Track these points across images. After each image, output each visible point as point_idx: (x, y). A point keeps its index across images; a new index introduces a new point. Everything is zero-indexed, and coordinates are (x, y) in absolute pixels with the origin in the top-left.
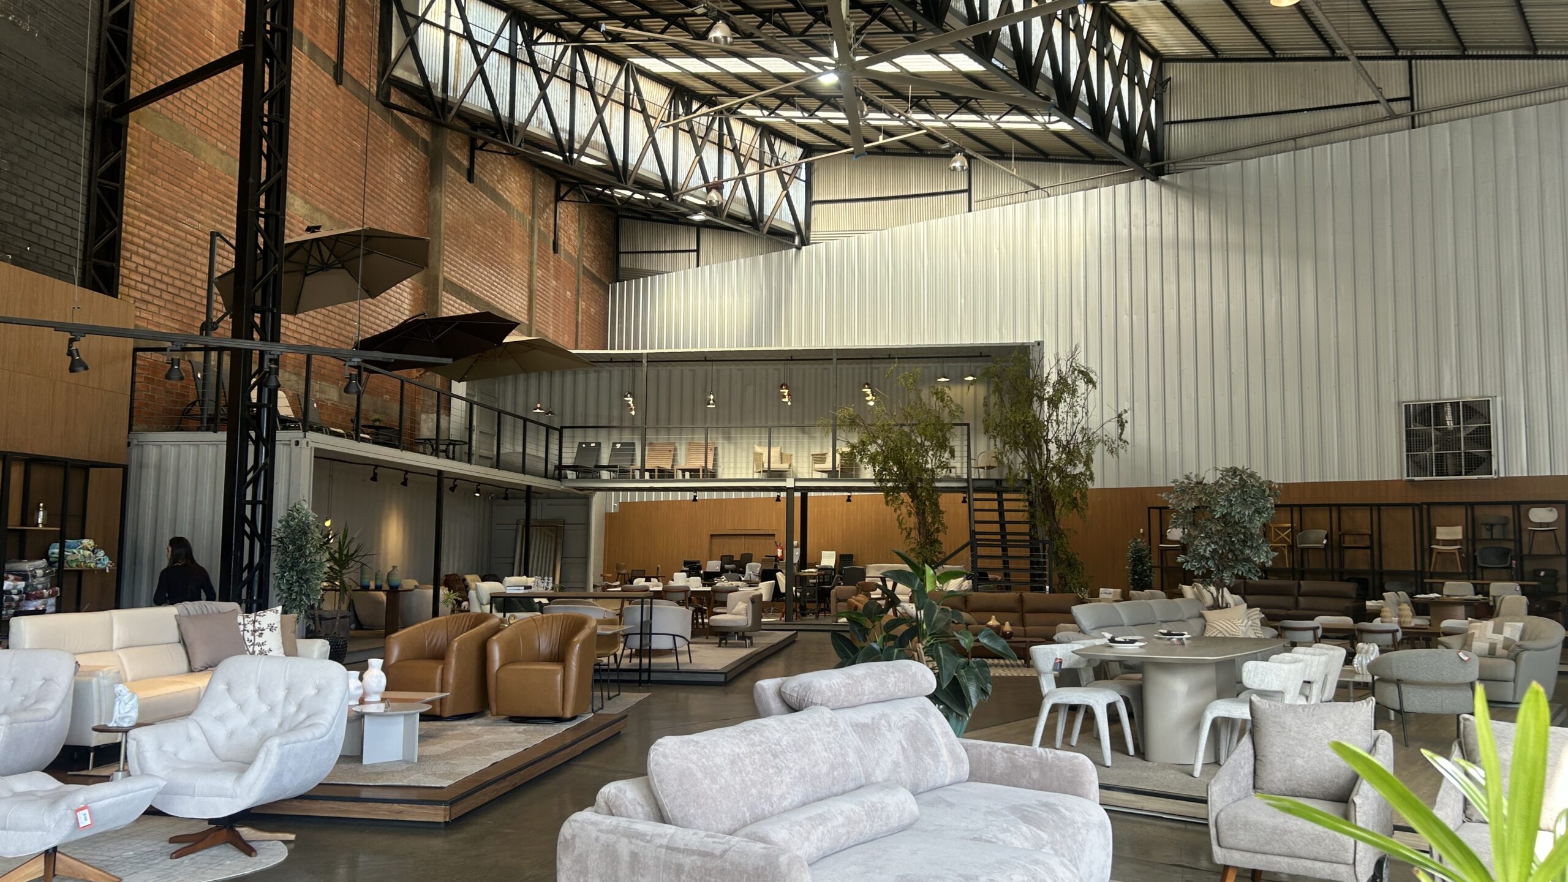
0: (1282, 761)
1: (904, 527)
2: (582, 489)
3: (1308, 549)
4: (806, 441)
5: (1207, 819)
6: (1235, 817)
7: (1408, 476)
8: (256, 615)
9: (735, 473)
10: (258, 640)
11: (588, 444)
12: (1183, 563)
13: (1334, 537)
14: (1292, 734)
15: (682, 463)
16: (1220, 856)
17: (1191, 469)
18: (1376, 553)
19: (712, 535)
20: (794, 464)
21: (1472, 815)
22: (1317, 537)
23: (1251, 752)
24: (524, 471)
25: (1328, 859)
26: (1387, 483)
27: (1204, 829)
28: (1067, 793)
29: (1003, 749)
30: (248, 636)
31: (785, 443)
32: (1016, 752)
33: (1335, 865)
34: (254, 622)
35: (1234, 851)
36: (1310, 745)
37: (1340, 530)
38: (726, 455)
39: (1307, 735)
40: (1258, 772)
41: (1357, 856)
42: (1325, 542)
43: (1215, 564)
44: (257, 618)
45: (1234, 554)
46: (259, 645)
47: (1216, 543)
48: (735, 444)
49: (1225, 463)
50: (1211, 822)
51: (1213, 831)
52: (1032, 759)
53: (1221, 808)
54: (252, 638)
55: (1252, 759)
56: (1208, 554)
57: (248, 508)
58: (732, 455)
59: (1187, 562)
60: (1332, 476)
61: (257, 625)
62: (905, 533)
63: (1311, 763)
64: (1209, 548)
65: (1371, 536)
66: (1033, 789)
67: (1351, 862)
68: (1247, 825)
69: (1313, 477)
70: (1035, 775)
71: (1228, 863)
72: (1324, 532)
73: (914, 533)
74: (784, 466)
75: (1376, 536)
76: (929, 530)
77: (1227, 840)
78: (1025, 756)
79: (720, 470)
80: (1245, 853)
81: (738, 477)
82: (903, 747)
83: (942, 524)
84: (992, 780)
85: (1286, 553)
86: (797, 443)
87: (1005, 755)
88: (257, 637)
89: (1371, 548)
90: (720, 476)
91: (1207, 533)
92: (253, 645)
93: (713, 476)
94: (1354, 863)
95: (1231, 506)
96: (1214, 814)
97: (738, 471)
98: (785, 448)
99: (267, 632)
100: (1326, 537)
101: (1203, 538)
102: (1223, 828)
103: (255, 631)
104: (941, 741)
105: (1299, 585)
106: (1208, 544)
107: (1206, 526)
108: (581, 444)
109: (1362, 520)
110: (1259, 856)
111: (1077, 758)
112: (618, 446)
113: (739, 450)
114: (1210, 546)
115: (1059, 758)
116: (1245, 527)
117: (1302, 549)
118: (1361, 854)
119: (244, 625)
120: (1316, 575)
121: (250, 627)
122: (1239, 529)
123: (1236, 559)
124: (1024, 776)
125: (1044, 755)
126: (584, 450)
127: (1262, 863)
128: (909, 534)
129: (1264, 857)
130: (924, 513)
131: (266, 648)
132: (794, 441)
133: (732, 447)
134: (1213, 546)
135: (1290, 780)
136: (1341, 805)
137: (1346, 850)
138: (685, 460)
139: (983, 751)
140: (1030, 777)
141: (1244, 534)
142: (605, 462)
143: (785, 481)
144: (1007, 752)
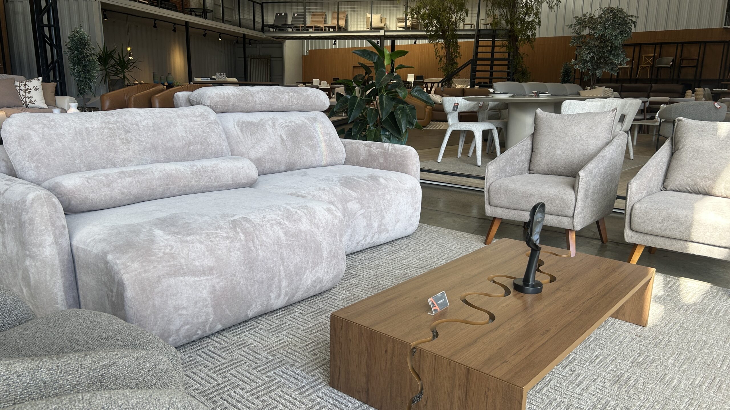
0: (547, 152)
1: (438, 55)
2: (277, 38)
3: (661, 68)
4: (395, 11)
5: (484, 189)
6: (501, 186)
7: (725, 25)
8: (26, 82)
9: (357, 28)
10: (28, 95)
11: (281, 14)
12: (573, 65)
13: (677, 61)
14: (557, 133)
15: (329, 24)
16: (490, 211)
17: (587, 10)
18: (699, 69)
19: (354, 67)
20: (388, 23)
21: (667, 186)
22: (668, 61)
23: (530, 146)
24: (240, 26)
25: (556, 213)
26: (712, 29)
27: (482, 194)
28: (398, 171)
29: (365, 145)
30: (22, 92)
31: (383, 13)
32: (372, 146)
33: (561, 217)
34: (25, 85)
35: (498, 208)
36: (567, 141)
37: (681, 57)
38: (353, 20)
39: (566, 134)
40: (532, 159)
41: (576, 211)
42: (671, 64)
43: (592, 65)
44: (27, 83)
45: (605, 60)
46: (29, 98)
47: (594, 53)
48: (357, 14)
49: (605, 5)
50: (486, 190)
51: (486, 195)
52: (381, 150)
53: (493, 180)
54: (24, 94)
55: (530, 151)
56: (588, 59)
57: (46, 30)
58: (356, 20)
59: (576, 64)
60: (682, 27)
61: (27, 87)
62: (439, 59)
63: (566, 152)
64: (589, 56)
65: (698, 60)
66: (380, 169)
67: (571, 215)
68: (507, 191)
69: (671, 27)
70: (381, 160)
71: (494, 216)
72: (672, 58)
73: (444, 59)
74: (382, 25)
75: (700, 59)
76: (451, 57)
77: (494, 201)
78: (377, 148)
79: (349, 27)
80: (504, 209)
81: (359, 30)
82: (282, 139)
83: (459, 53)
84: (358, 164)
85: (649, 70)
86: (390, 13)
87: (366, 148)
88: (27, 94)
89: (696, 67)
90: (349, 30)
91: (589, 47)
92: (25, 97)
93: (345, 30)
94: (573, 216)
95: (606, 29)
96: (488, 185)
97: (359, 26)
98: (383, 16)
99: (33, 91)
100: (673, 61)
101: (587, 50)
102: (492, 193)
103: (25, 90)
104: (321, 137)
105: (652, 86)
106: (589, 53)
107: (589, 43)
108: (277, 14)
109: (694, 51)
110: (513, 211)
111: (406, 148)
112: (296, 15)
113: (359, 17)
114: (590, 54)
115: (395, 149)
116: (611, 43)
117: (658, 68)
118: (578, 210)
119: (20, 87)
120: (664, 81)
121: (23, 88)
122: (608, 44)
123: (606, 63)
124: (375, 161)
125: (387, 147)
126: (279, 17)
127: (514, 216)
128: (441, 59)
129: (516, 212)
130: (449, 47)
131: (33, 100)
132: (388, 11)
133: (356, 15)
134: (592, 54)
135: (551, 164)
136: (572, 179)
137: (569, 208)
138: (331, 22)
139: (354, 146)
140: (378, 161)
141: (611, 47)
142: (289, 22)
143: (380, 32)
144: (367, 146)
